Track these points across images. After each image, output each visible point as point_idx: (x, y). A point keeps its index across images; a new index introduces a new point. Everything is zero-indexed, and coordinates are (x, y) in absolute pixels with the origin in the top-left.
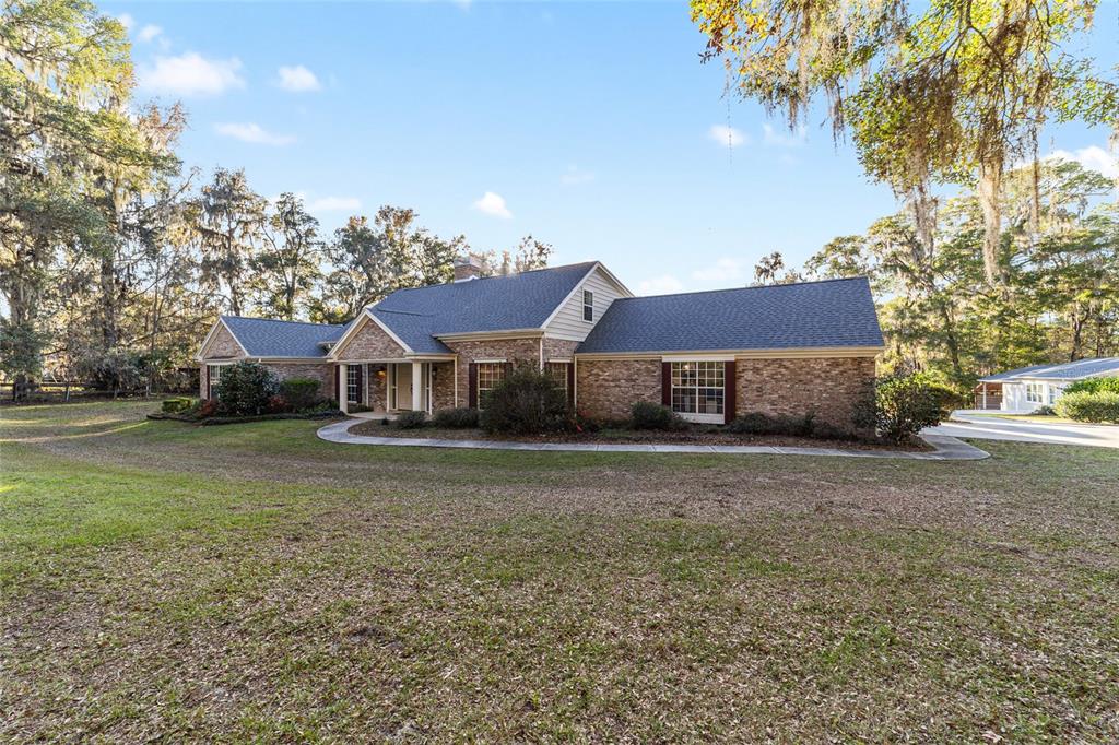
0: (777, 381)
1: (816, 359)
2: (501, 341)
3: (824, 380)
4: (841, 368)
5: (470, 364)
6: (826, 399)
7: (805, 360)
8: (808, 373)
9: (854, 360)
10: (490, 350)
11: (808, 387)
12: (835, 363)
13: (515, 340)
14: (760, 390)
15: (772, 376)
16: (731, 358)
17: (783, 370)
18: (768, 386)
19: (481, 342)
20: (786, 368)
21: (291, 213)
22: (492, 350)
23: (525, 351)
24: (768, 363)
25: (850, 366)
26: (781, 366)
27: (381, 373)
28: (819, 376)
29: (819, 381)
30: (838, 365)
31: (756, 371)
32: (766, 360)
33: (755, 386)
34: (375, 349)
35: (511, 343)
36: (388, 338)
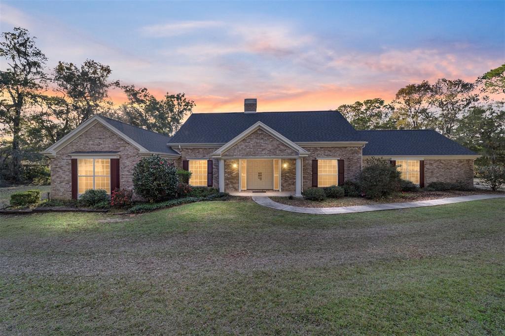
0: (439, 168)
1: (454, 160)
2: (336, 147)
3: (456, 168)
4: (462, 163)
5: (313, 160)
6: (457, 175)
7: (449, 160)
8: (450, 165)
9: (467, 160)
10: (327, 153)
11: (451, 171)
12: (460, 161)
13: (346, 147)
14: (432, 172)
15: (437, 167)
16: (423, 159)
17: (441, 164)
18: (436, 171)
19: (321, 148)
20: (442, 163)
21: (23, 45)
22: (329, 153)
23: (353, 153)
24: (436, 161)
25: (465, 163)
26: (441, 162)
27: (234, 166)
28: (455, 167)
29: (454, 168)
30: (461, 162)
31: (431, 164)
32: (434, 160)
33: (430, 171)
34: (263, 150)
35: (343, 149)
36: (278, 143)
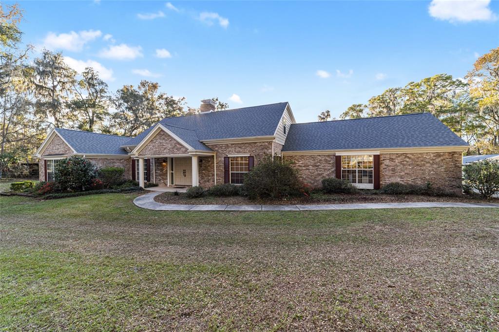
0: (404, 165)
1: (427, 153)
2: (246, 143)
3: (432, 164)
4: (442, 158)
5: (225, 158)
6: (433, 174)
7: (420, 154)
8: (422, 161)
9: (450, 153)
10: (238, 149)
11: (422, 168)
12: (438, 155)
13: (255, 143)
14: (393, 170)
15: (401, 163)
16: (378, 153)
17: (407, 159)
18: (399, 168)
19: (232, 144)
20: (409, 158)
22: (240, 149)
23: (262, 149)
24: (398, 155)
25: (447, 156)
26: (406, 157)
27: (164, 164)
28: (429, 162)
29: (429, 165)
30: (440, 156)
31: (392, 160)
32: (397, 154)
33: (391, 168)
34: (165, 149)
35: (253, 145)
36: (175, 142)
